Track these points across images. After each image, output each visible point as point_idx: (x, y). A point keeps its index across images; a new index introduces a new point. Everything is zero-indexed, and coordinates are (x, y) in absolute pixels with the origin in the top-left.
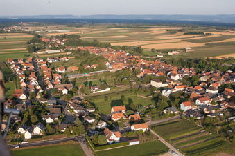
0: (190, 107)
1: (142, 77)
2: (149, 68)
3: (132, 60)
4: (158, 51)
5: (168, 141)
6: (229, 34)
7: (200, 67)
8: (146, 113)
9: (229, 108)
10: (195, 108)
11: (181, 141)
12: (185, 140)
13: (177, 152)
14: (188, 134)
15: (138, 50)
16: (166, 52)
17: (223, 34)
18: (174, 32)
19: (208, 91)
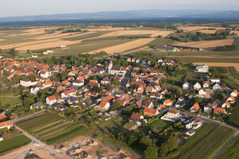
0: (55, 101)
1: (12, 79)
2: (21, 69)
3: (4, 63)
4: (33, 51)
5: (31, 133)
6: (106, 30)
7: (71, 63)
8: (12, 111)
9: (91, 97)
10: (60, 101)
11: (43, 132)
12: (48, 130)
13: (39, 142)
14: (51, 125)
15: (12, 53)
16: (41, 52)
17: (99, 30)
18: (53, 32)
19: (74, 84)
